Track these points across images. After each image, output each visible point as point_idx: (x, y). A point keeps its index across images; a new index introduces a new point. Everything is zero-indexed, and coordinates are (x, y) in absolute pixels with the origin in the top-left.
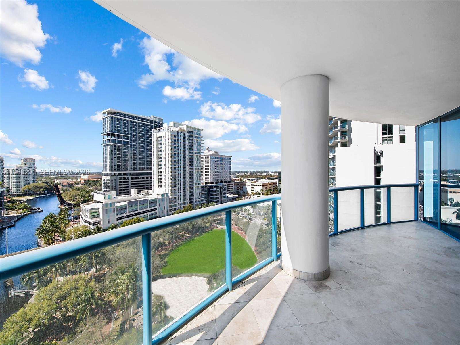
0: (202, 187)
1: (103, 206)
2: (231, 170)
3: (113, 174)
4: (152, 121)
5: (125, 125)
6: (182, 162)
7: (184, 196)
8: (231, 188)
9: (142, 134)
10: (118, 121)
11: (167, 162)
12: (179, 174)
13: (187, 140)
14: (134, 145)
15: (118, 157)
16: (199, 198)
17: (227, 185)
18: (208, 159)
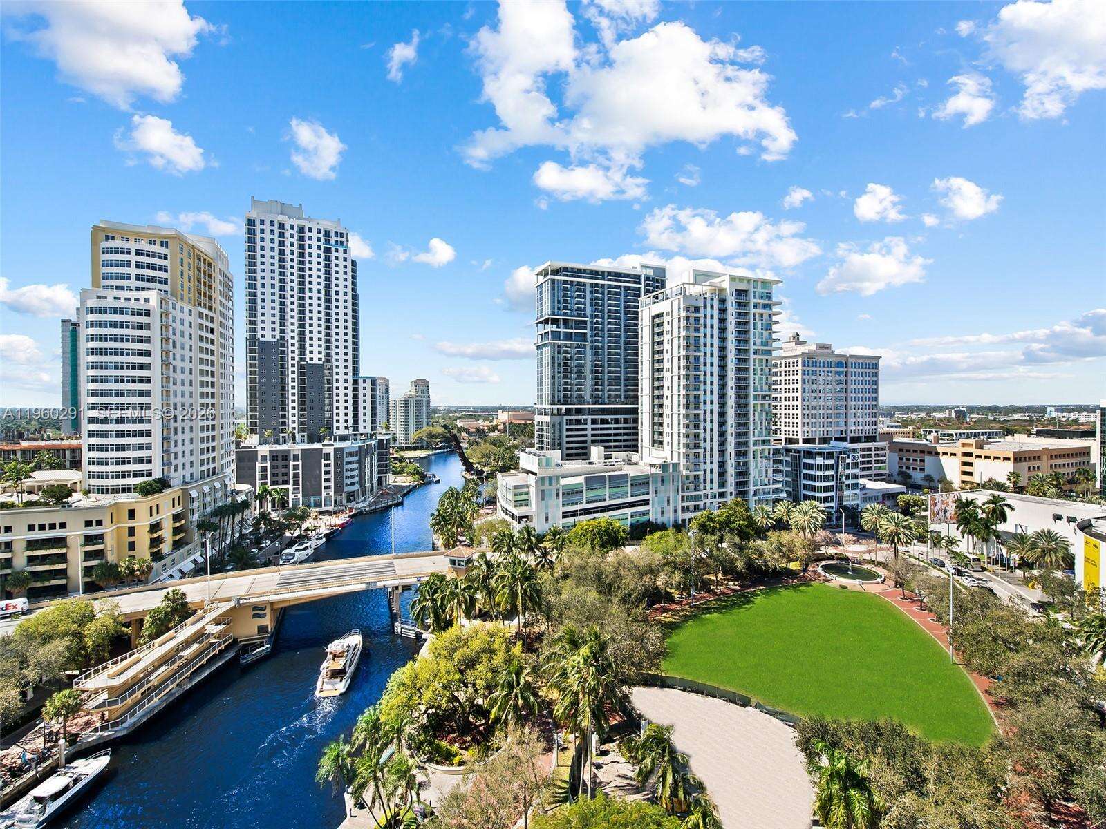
0: (776, 452)
1: (536, 482)
2: (876, 399)
3: (555, 412)
4: (638, 277)
5: (579, 296)
6: (716, 379)
7: (722, 474)
8: (877, 462)
9: (616, 311)
10: (565, 289)
11: (675, 379)
12: (708, 412)
13: (731, 317)
14: (597, 341)
15: (565, 371)
16: (766, 482)
17: (863, 450)
18: (796, 368)
